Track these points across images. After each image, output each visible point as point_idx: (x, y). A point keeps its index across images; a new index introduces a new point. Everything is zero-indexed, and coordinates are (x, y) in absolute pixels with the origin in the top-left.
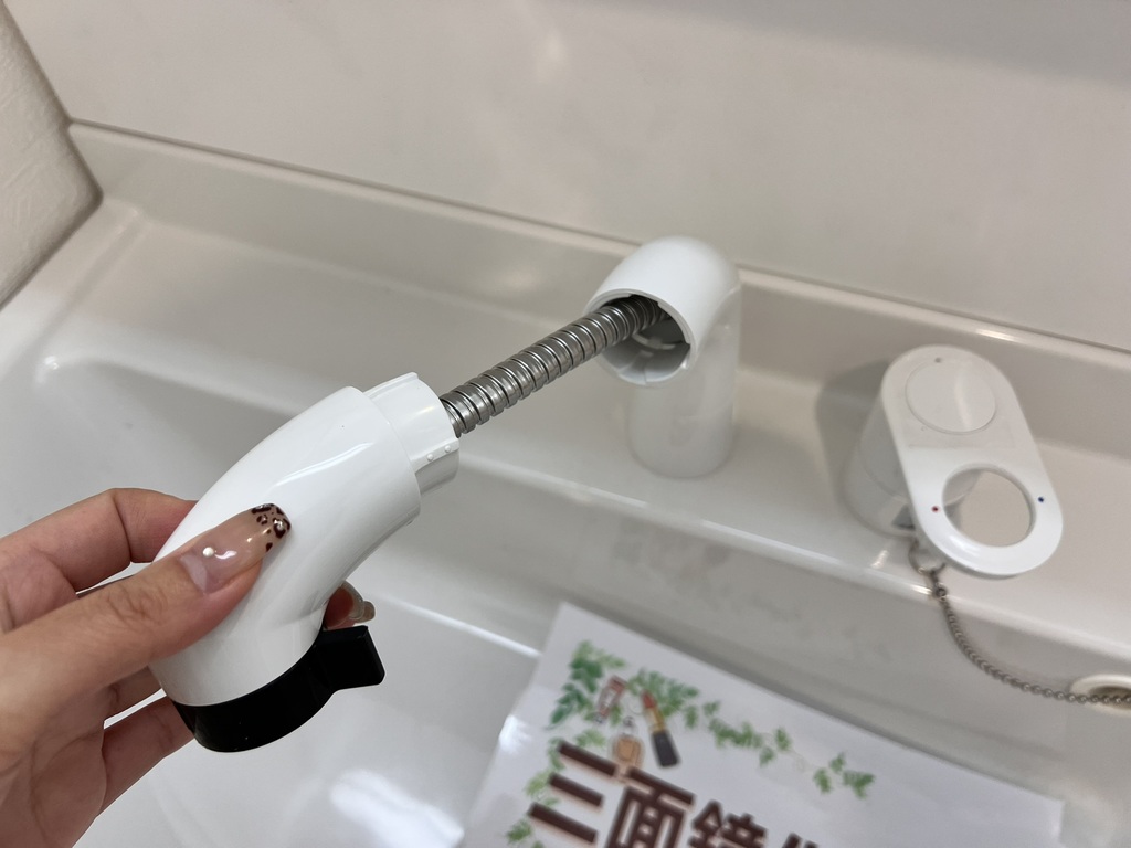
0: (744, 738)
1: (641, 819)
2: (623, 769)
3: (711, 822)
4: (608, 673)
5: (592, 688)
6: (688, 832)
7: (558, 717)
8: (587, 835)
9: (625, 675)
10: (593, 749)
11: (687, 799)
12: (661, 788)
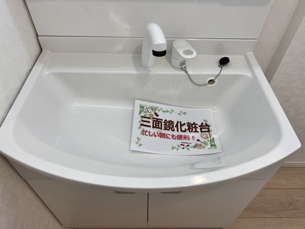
0: (167, 111)
1: (156, 123)
2: (151, 118)
3: (166, 122)
4: (145, 107)
5: (144, 109)
6: (163, 124)
7: (140, 113)
8: (150, 126)
9: (148, 107)
10: (146, 116)
11: (162, 120)
12: (158, 119)
